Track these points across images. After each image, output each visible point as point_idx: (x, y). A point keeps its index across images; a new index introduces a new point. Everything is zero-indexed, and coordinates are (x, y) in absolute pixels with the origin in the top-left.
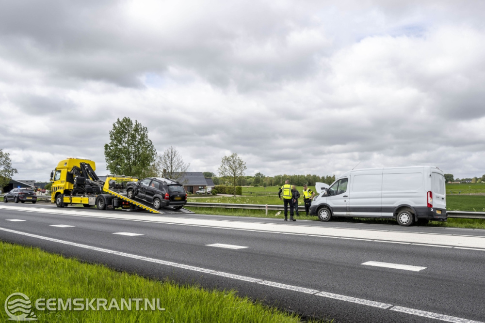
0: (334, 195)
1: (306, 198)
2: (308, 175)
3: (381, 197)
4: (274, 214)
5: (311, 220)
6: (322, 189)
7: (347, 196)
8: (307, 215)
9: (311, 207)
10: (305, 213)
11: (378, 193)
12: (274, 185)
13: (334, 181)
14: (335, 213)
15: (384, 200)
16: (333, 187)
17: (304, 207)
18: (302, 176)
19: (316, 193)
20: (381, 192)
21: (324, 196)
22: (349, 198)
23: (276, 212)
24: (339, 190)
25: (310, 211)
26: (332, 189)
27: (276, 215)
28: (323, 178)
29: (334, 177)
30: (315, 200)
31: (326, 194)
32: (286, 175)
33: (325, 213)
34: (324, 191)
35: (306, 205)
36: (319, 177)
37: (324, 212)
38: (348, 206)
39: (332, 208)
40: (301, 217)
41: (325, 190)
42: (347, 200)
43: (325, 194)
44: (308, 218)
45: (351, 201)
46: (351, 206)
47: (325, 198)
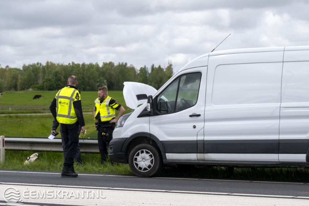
0: (167, 112)
1: (103, 120)
2: (105, 64)
3: (280, 117)
4: (22, 161)
5: (112, 172)
6: (140, 97)
7: (199, 115)
8: (102, 163)
9: (112, 141)
10: (99, 156)
11: (272, 106)
12: (23, 89)
13: (169, 77)
14: (170, 156)
15: (285, 123)
16: (165, 93)
17: (96, 142)
18: (91, 66)
19: (126, 107)
20: (278, 105)
21: (144, 114)
22: (204, 121)
23: (26, 154)
24: (179, 100)
25: (110, 151)
26: (163, 97)
27: (26, 162)
28: (143, 70)
29: (170, 68)
30: (121, 126)
31: (149, 110)
32: (53, 65)
33: (147, 156)
34: (145, 103)
35: (100, 137)
36: (133, 69)
37: (144, 155)
38: (200, 138)
39: (162, 142)
40: (89, 166)
41: (147, 100)
42: (199, 125)
43: (145, 109)
44: (106, 169)
45: (209, 125)
46: (207, 138)
47: (146, 119)
